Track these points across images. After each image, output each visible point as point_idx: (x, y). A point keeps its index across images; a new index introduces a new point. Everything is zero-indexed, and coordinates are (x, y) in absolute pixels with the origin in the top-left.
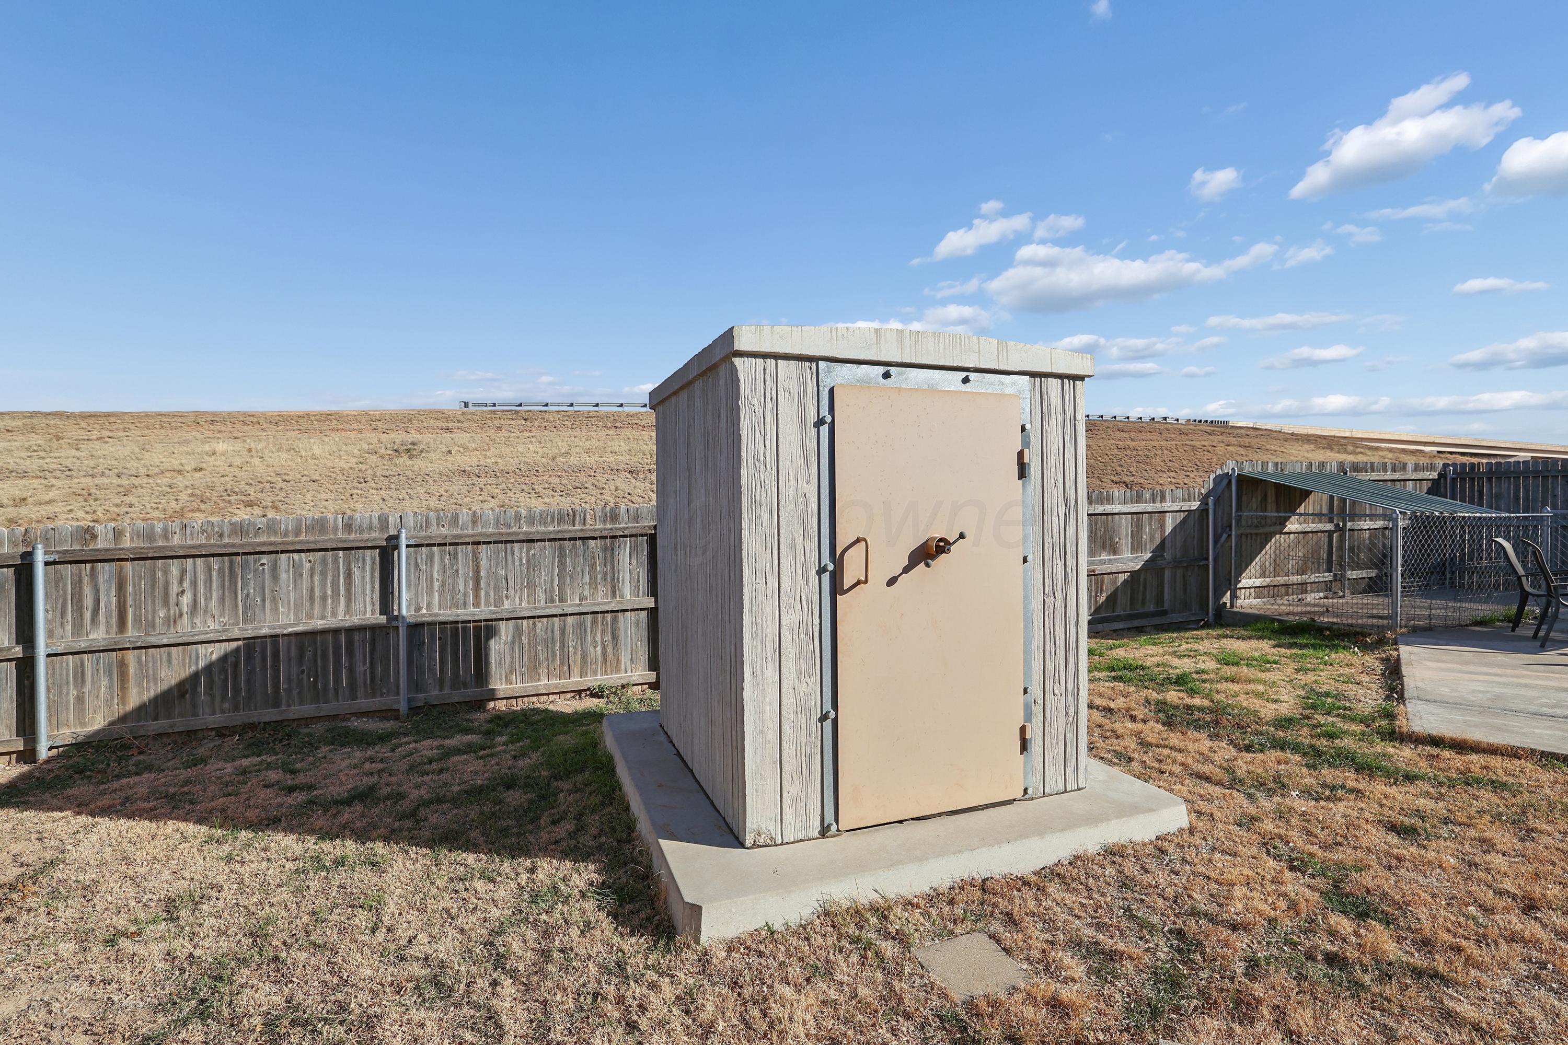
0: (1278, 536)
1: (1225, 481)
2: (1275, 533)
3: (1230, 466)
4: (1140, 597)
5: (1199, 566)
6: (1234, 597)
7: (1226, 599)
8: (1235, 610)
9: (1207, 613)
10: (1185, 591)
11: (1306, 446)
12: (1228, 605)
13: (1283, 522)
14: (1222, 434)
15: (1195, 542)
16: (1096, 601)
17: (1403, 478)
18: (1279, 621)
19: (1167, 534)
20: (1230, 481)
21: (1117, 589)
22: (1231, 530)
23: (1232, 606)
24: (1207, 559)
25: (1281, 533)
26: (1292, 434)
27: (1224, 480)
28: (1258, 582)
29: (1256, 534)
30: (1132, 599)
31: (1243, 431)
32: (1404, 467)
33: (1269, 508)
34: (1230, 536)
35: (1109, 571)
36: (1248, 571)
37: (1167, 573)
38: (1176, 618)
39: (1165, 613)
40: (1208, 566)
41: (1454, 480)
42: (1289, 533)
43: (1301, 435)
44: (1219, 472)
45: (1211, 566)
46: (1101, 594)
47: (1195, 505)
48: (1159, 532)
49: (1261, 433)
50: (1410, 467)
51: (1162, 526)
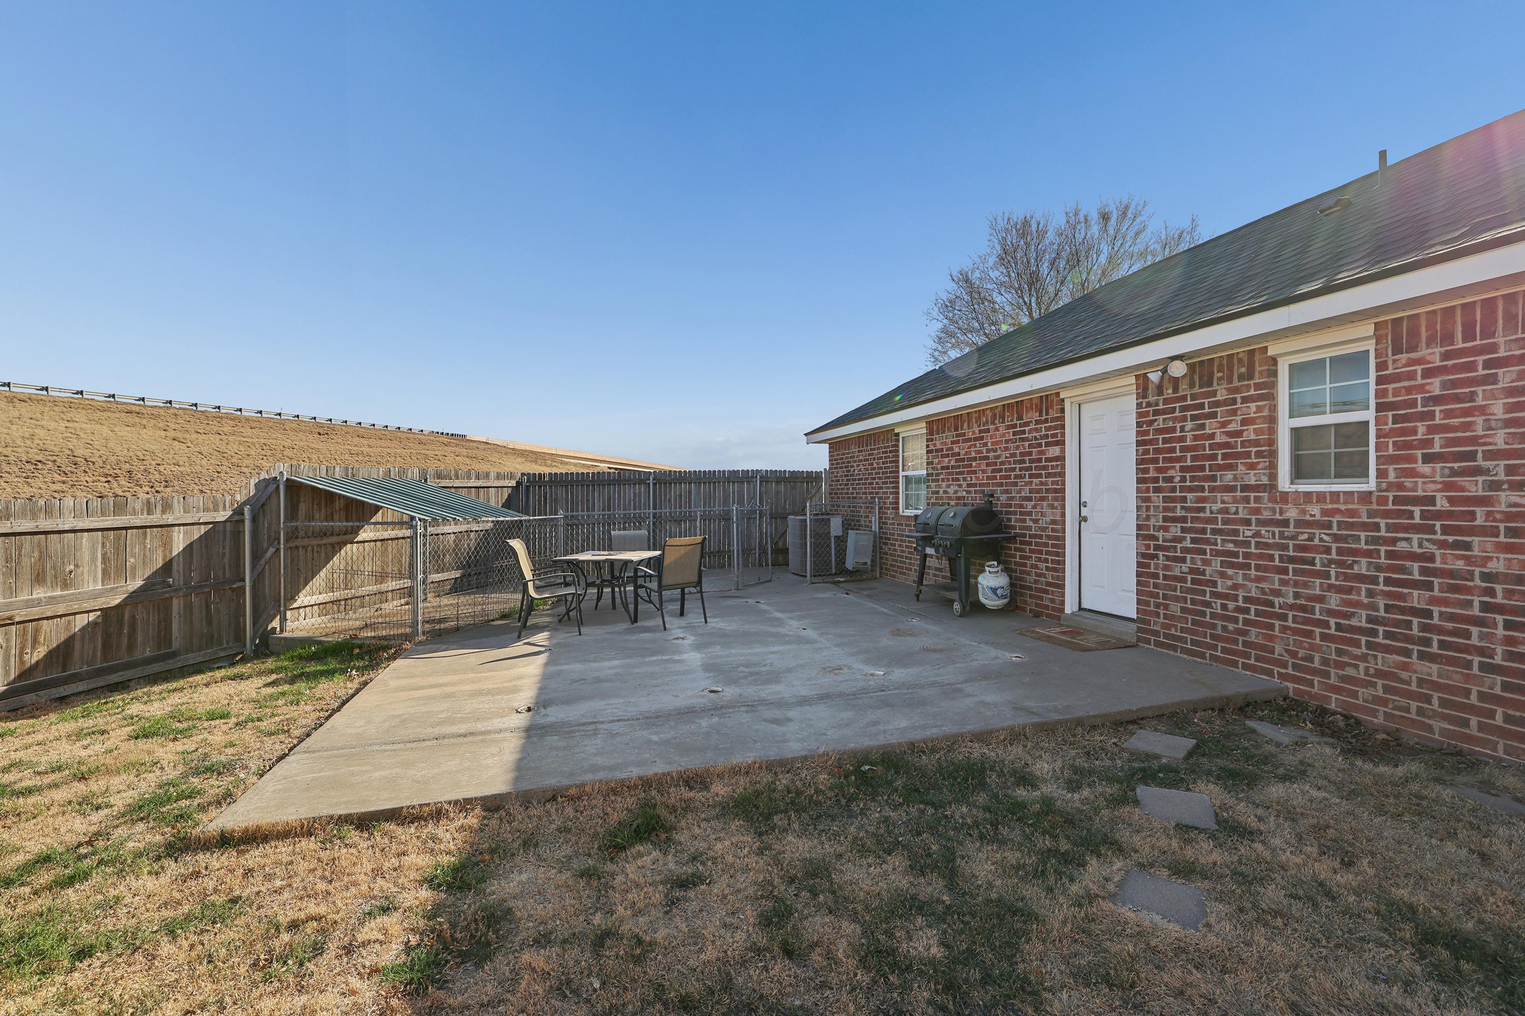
0: (349, 546)
1: (272, 487)
2: (345, 544)
3: (282, 470)
4: (125, 641)
5: (233, 590)
6: (284, 620)
7: (276, 623)
8: (285, 635)
9: (245, 646)
10: (209, 622)
11: (519, 460)
12: (278, 629)
13: (356, 531)
14: (457, 445)
15: (226, 560)
16: (22, 662)
17: (485, 485)
18: (320, 642)
19: (175, 553)
20: (278, 487)
21: (72, 638)
22: (279, 543)
23: (282, 631)
24: (243, 580)
25: (352, 543)
26: (513, 449)
27: (268, 486)
28: (322, 598)
29: (319, 546)
30: (106, 645)
31: (475, 445)
32: (487, 476)
33: (336, 516)
34: (278, 550)
35: (49, 614)
36: (308, 588)
37: (177, 605)
38: (192, 658)
39: (174, 655)
40: (243, 589)
41: (528, 487)
42: (364, 542)
43: (519, 450)
44: (264, 475)
45: (248, 588)
46: (33, 648)
47: (222, 516)
48: (160, 552)
49: (489, 446)
50: (492, 475)
51: (167, 544)
